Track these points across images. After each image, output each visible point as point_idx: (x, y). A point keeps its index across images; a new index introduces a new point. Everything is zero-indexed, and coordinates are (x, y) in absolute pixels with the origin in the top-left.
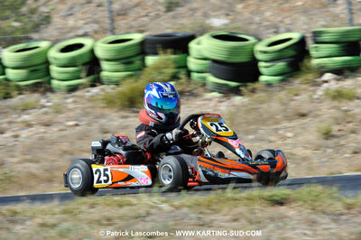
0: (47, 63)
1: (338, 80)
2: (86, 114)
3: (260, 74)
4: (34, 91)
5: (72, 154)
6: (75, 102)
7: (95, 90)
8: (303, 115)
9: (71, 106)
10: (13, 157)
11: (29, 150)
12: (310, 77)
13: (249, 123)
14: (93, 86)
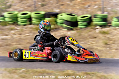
0: (17, 17)
1: (101, 28)
2: (31, 32)
3: (78, 25)
4: (14, 25)
5: (31, 43)
6: (26, 29)
7: (31, 26)
8: (95, 38)
9: (25, 30)
10: (13, 43)
11: (17, 41)
12: (93, 27)
13: (80, 39)
14: (30, 25)
